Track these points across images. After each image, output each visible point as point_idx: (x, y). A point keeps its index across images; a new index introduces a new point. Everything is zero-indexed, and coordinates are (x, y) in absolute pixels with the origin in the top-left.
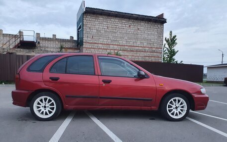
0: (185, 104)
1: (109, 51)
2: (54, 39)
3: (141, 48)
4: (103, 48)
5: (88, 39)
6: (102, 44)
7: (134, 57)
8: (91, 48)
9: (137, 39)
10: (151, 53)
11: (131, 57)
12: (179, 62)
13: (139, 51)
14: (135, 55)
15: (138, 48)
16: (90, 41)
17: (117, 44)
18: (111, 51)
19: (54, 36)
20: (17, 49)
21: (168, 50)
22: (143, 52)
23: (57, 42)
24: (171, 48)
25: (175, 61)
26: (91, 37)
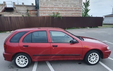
0: (98, 56)
1: (53, 11)
2: (23, 5)
3: (70, 9)
4: (50, 10)
5: (42, 5)
6: (49, 8)
7: (67, 14)
8: (44, 10)
9: (68, 4)
10: (76, 12)
11: (65, 14)
12: (90, 16)
13: (70, 11)
14: (67, 13)
15: (68, 9)
16: (43, 7)
17: (57, 7)
18: (55, 11)
19: (23, 3)
20: (4, 12)
21: (85, 9)
22: (71, 11)
23: (25, 7)
24: (86, 8)
25: (88, 15)
26: (43, 4)
